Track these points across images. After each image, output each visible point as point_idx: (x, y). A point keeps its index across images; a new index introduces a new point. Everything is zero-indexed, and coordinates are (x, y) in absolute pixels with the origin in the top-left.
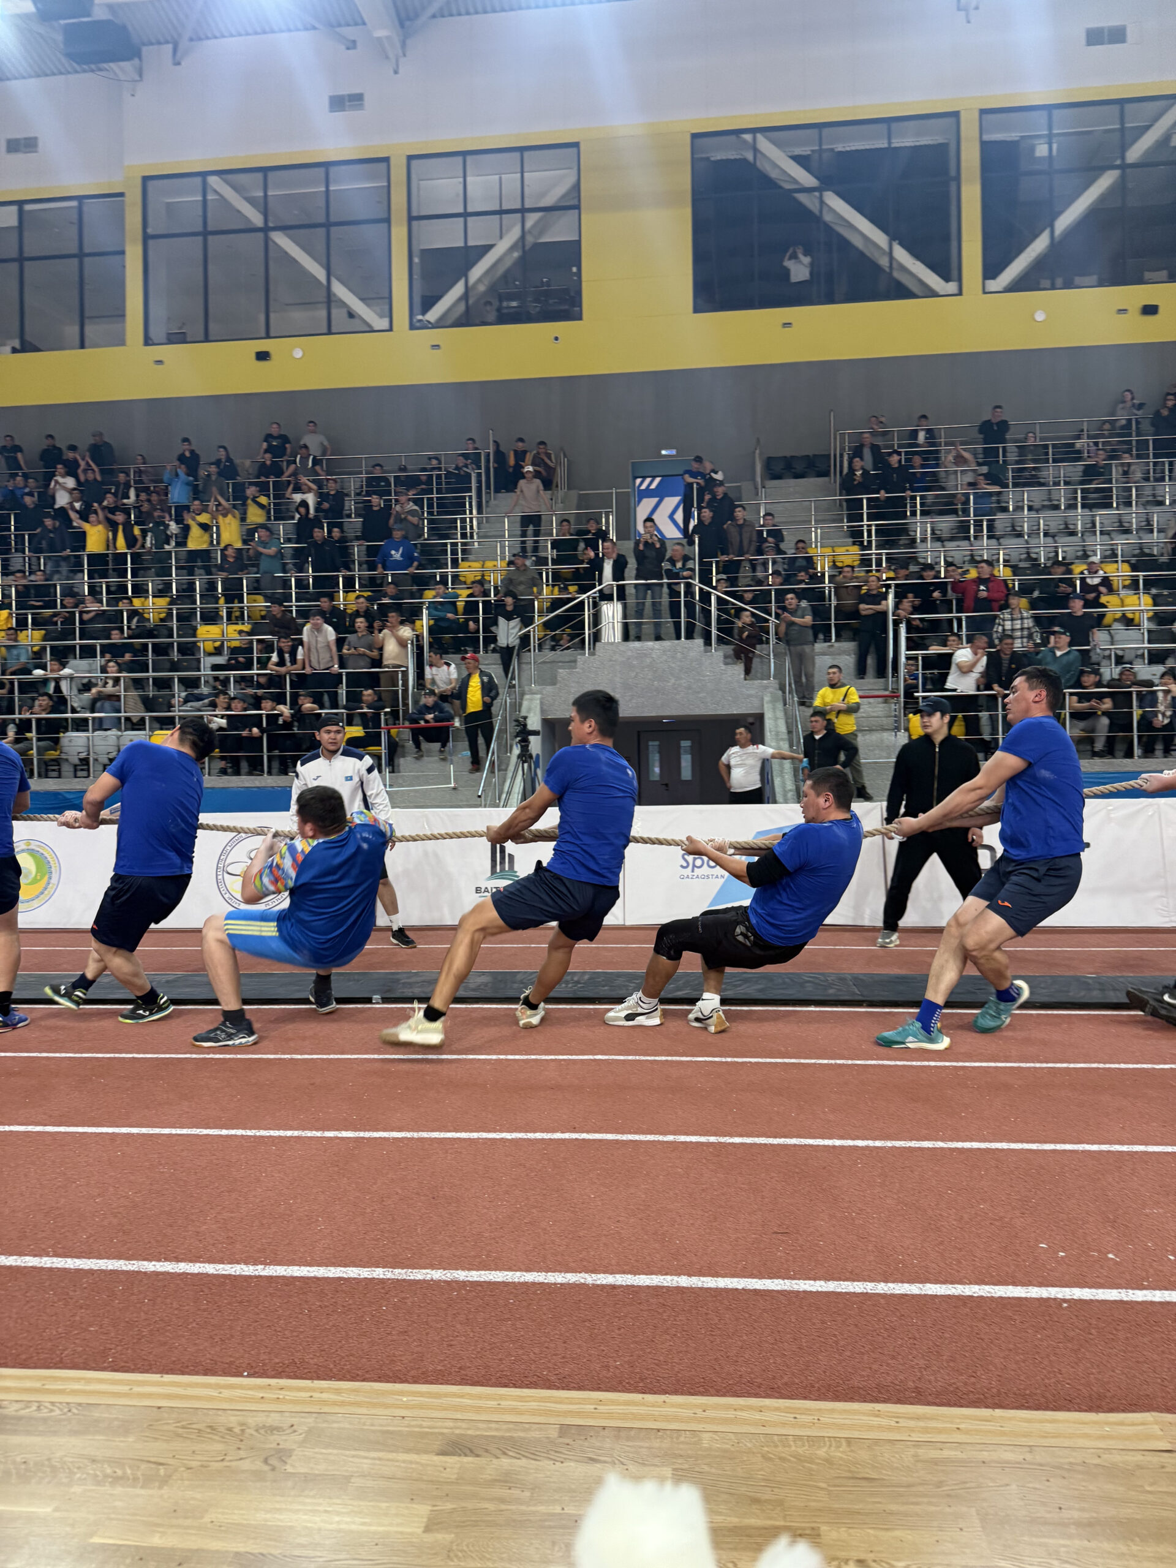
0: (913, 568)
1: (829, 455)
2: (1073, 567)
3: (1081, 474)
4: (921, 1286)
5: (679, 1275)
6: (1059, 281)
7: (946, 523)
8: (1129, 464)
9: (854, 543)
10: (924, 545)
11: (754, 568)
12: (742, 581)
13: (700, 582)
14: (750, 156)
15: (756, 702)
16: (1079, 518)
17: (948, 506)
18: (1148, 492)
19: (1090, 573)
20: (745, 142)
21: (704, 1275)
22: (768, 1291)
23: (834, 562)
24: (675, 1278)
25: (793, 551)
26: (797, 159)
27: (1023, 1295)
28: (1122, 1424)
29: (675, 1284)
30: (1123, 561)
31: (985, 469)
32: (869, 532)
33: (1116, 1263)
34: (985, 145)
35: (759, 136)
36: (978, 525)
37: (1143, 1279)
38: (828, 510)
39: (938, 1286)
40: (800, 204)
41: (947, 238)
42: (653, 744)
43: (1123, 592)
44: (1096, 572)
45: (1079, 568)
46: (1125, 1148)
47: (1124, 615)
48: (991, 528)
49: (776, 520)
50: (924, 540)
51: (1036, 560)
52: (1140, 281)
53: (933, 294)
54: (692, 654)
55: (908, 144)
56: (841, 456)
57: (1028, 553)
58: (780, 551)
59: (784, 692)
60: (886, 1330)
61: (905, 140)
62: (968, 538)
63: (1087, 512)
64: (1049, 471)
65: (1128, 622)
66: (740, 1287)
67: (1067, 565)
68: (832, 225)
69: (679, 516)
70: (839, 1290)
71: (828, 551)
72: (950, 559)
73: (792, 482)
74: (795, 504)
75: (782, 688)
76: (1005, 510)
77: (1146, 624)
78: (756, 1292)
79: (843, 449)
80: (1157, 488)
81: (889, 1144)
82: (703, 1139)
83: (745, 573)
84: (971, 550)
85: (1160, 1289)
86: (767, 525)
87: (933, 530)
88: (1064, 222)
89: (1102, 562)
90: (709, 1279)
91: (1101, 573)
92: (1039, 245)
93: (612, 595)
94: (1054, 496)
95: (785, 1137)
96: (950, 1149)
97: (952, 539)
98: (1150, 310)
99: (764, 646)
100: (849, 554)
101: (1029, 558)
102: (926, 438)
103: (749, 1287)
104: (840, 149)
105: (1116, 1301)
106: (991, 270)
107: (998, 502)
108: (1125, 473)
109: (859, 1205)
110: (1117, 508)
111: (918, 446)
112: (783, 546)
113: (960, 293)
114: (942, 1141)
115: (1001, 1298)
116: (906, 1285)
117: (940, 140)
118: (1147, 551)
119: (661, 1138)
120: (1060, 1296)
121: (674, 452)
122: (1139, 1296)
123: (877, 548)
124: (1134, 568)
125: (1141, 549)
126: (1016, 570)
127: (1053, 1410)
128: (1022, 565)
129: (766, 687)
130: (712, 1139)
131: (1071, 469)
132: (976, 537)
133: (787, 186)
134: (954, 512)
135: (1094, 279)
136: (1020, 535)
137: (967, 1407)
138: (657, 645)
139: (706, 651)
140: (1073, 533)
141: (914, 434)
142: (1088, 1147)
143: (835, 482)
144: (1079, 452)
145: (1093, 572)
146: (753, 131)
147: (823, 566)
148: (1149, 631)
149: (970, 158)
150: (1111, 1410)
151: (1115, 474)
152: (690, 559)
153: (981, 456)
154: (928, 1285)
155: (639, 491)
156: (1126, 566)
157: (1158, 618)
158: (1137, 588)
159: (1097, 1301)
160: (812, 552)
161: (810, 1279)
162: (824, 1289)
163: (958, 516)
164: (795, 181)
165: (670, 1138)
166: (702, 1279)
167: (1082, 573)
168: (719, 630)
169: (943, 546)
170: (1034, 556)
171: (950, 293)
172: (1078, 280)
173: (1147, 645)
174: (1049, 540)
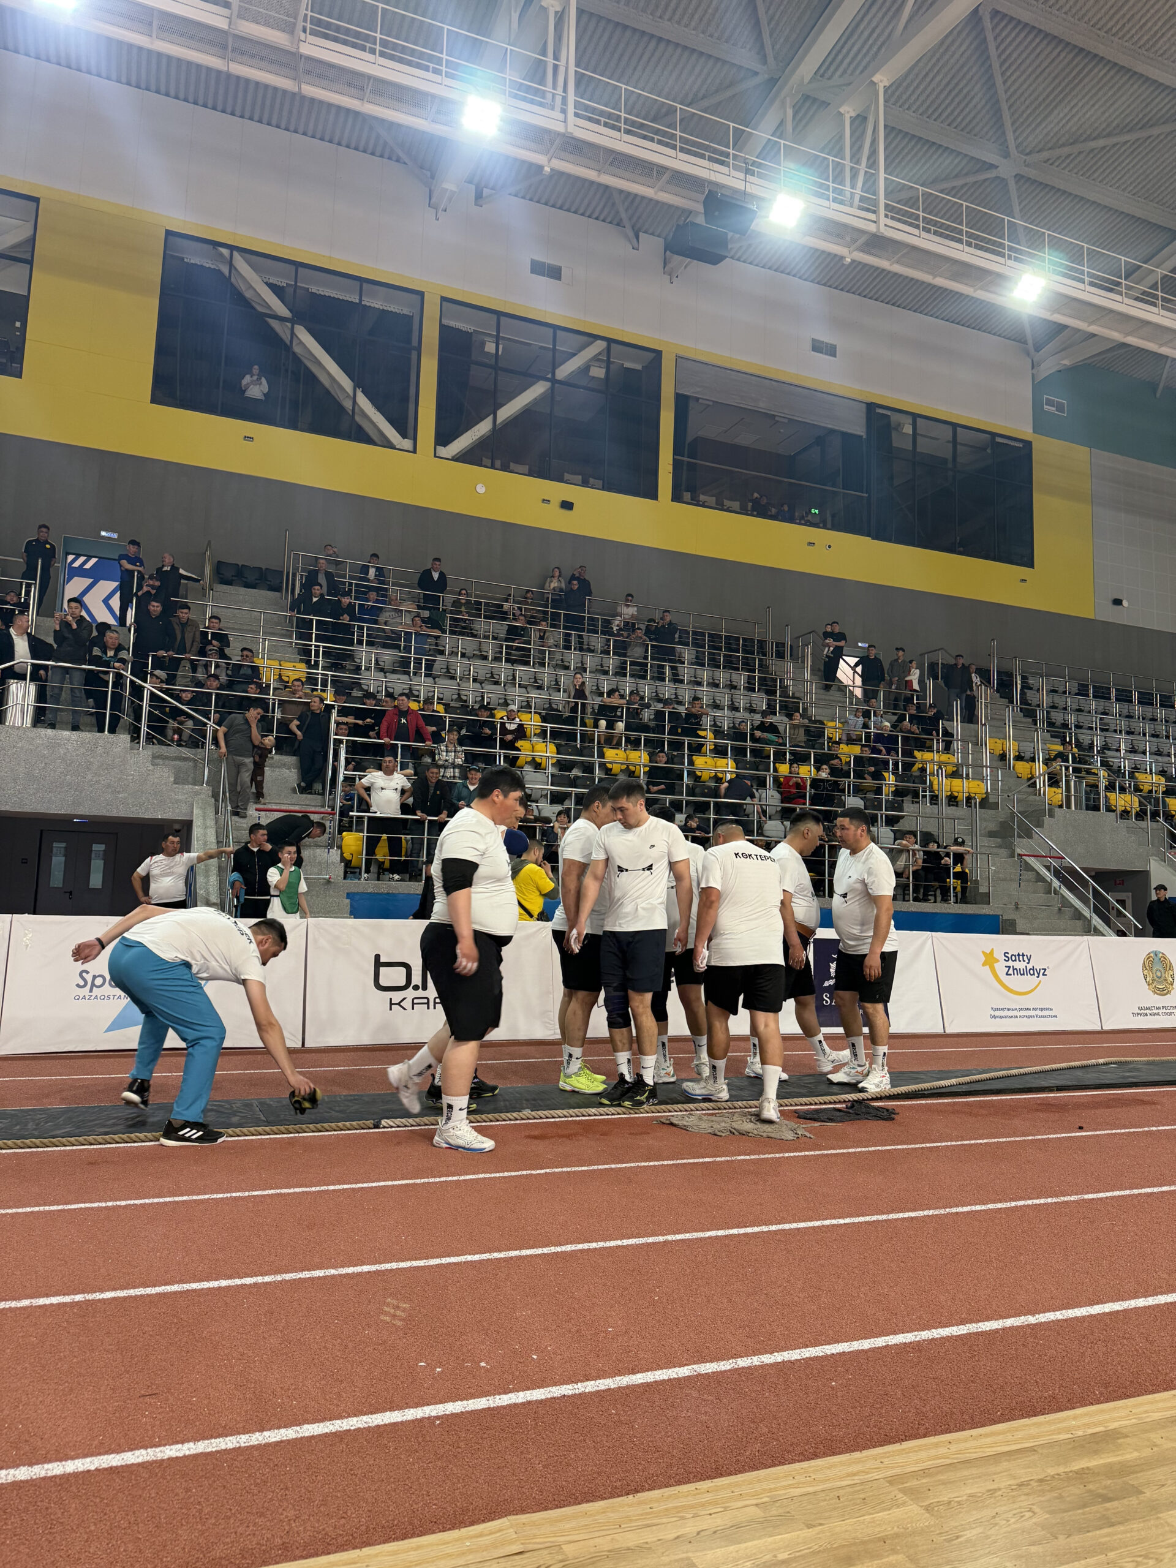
0: (355, 693)
1: (282, 572)
2: (496, 712)
3: (505, 632)
4: (298, 1428)
5: (17, 1466)
6: (498, 463)
7: (389, 656)
8: (545, 631)
9: (301, 661)
10: (368, 673)
11: (194, 669)
12: (179, 680)
13: (131, 674)
14: (225, 270)
15: (184, 808)
16: (503, 669)
17: (390, 641)
18: (558, 657)
19: (508, 719)
20: (221, 255)
21: (50, 1461)
22: (127, 1466)
23: (280, 675)
24: (12, 1471)
25: (239, 658)
26: (273, 288)
27: (399, 1420)
28: (481, 1535)
29: (10, 1479)
30: (535, 713)
31: (426, 614)
32: (317, 652)
33: (487, 1370)
34: (444, 329)
35: (235, 253)
36: (418, 662)
37: (509, 1383)
38: (278, 624)
39: (315, 1426)
40: (272, 329)
41: (405, 399)
42: (59, 846)
43: (534, 739)
44: (513, 719)
45: (500, 714)
46: (502, 1255)
47: (534, 759)
48: (429, 667)
49: (222, 625)
50: (368, 669)
51: (465, 701)
52: (560, 479)
53: (391, 446)
54: (117, 750)
55: (377, 306)
56: (294, 575)
57: (459, 694)
58: (223, 655)
59: (217, 800)
60: (257, 1485)
61: (376, 302)
62: (408, 673)
63: (509, 666)
64: (481, 625)
65: (537, 765)
66: (93, 1468)
67: (489, 709)
68: (302, 358)
69: (115, 602)
70: (209, 1450)
71: (274, 664)
72: (391, 690)
73: (242, 590)
74: (244, 612)
75: (215, 795)
76: (442, 653)
77: (551, 770)
78: (112, 1470)
79: (296, 569)
80: (565, 654)
81: (279, 1278)
82: (67, 1299)
83: (185, 671)
84: (411, 685)
85: (523, 1390)
86: (213, 628)
87: (377, 660)
88: (506, 412)
89: (518, 711)
90: (55, 1464)
91: (517, 720)
92: (483, 428)
93: (26, 675)
94: (484, 648)
95: (166, 1284)
96: (340, 1275)
97: (394, 672)
98: (567, 505)
99: (200, 750)
100: (296, 670)
101: (459, 699)
102: (376, 575)
103: (105, 1466)
104: (313, 291)
105: (484, 1410)
106: (443, 438)
107: (437, 645)
108: (542, 638)
109: (241, 1350)
110: (534, 667)
111: (368, 580)
112: (227, 651)
113: (414, 451)
114: (334, 1267)
115: (378, 1426)
116: (283, 1431)
117: (406, 311)
118: (555, 706)
119: (13, 1304)
120: (434, 1414)
121: (115, 536)
122: (505, 1400)
123: (324, 668)
124: (544, 719)
125: (550, 704)
126: (447, 708)
127: (419, 1536)
128: (453, 704)
129: (197, 794)
130: (78, 1298)
131: (499, 627)
132: (415, 674)
133: (260, 309)
134: (398, 647)
135: (526, 469)
136: (453, 678)
137: (336, 1552)
138: (75, 735)
139: (132, 749)
140: (497, 683)
141: (365, 569)
142: (469, 1258)
143: (286, 598)
144: (506, 613)
145: (511, 718)
146: (232, 248)
147: (268, 677)
148: (552, 775)
149: (431, 336)
150: (472, 1523)
151: (534, 636)
152: (124, 649)
153: (422, 601)
154: (306, 1426)
155: (71, 569)
156: (538, 717)
157: (562, 766)
158: (545, 737)
159: (467, 1412)
160: (258, 662)
161: (177, 1443)
162: (193, 1452)
163: (400, 652)
164: (269, 307)
165: (25, 1303)
166: (46, 1466)
167: (502, 718)
168: (149, 727)
169: (386, 677)
170: (464, 698)
171: (406, 448)
172: (512, 466)
173: (549, 787)
174: (478, 685)
